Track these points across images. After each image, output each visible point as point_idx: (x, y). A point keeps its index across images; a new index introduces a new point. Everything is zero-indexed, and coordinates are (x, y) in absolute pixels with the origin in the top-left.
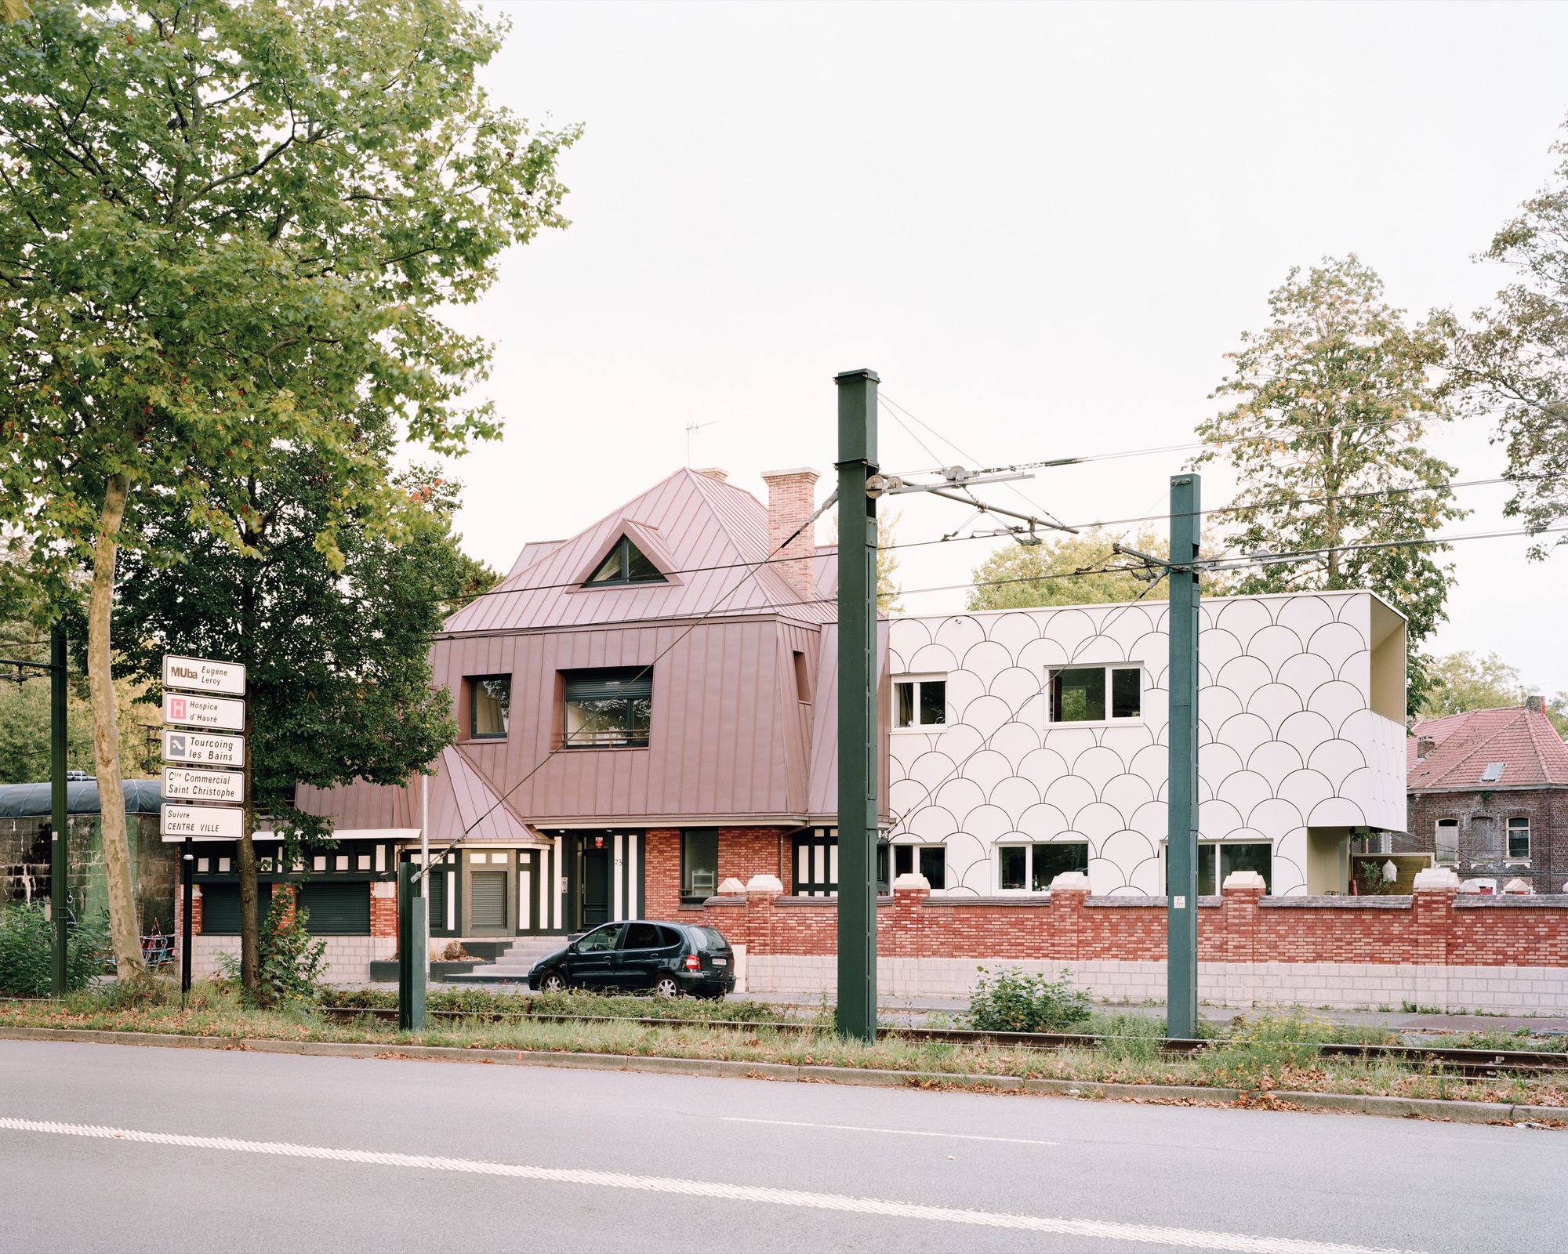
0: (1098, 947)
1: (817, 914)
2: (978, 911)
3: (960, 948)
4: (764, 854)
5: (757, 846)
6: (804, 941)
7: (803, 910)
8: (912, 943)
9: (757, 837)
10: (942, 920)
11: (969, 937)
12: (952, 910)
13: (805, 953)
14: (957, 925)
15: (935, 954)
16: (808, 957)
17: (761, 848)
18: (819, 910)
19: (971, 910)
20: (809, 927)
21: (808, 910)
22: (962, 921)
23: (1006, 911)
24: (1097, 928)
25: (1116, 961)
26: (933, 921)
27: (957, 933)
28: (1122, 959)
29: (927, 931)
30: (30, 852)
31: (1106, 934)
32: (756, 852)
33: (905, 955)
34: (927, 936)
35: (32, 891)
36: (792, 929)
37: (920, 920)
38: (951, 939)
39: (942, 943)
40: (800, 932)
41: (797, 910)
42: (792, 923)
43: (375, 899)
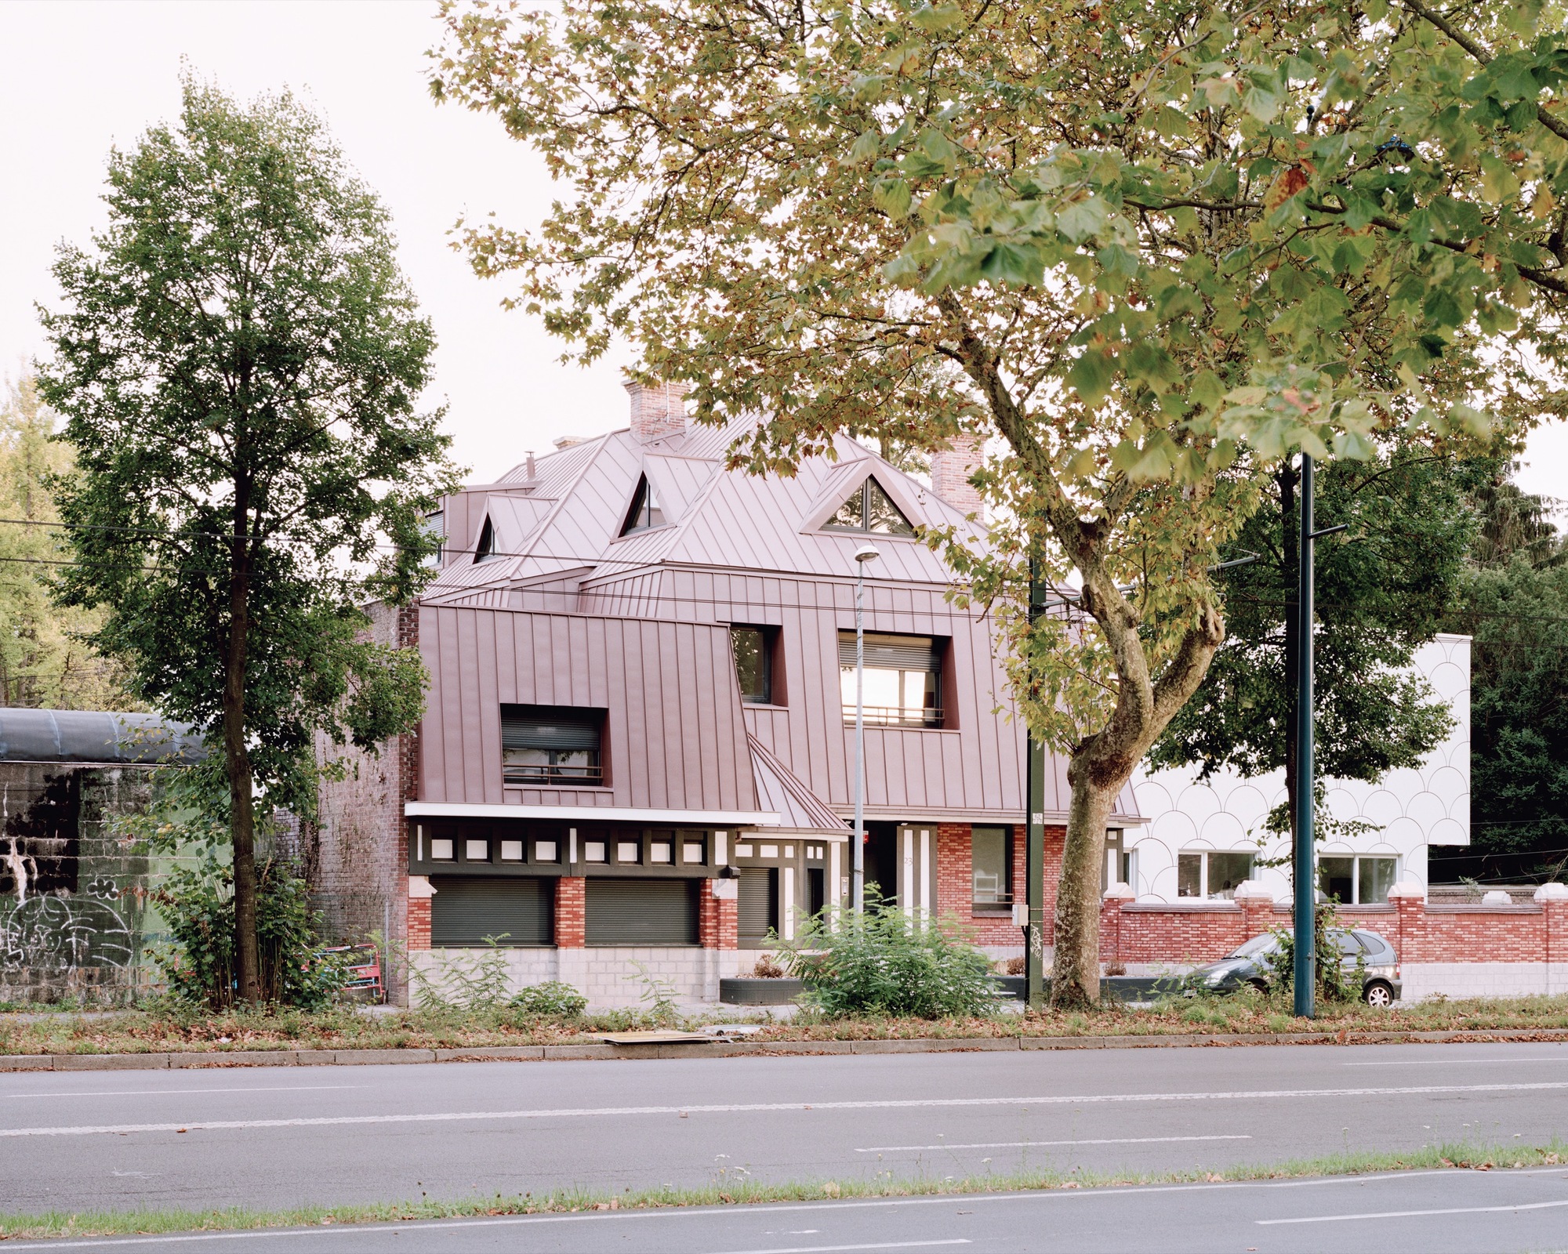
2: (1478, 918)
3: (1461, 953)
8: (1419, 949)
10: (1445, 927)
11: (1470, 943)
12: (1454, 918)
14: (1459, 932)
15: (1438, 959)
22: (1463, 927)
23: (1503, 918)
26: (1436, 928)
27: (1459, 939)
29: (1430, 938)
30: (25, 818)
33: (1411, 960)
34: (1430, 943)
35: (29, 882)
37: (1424, 927)
38: (1454, 945)
39: (1445, 949)
43: (717, 901)
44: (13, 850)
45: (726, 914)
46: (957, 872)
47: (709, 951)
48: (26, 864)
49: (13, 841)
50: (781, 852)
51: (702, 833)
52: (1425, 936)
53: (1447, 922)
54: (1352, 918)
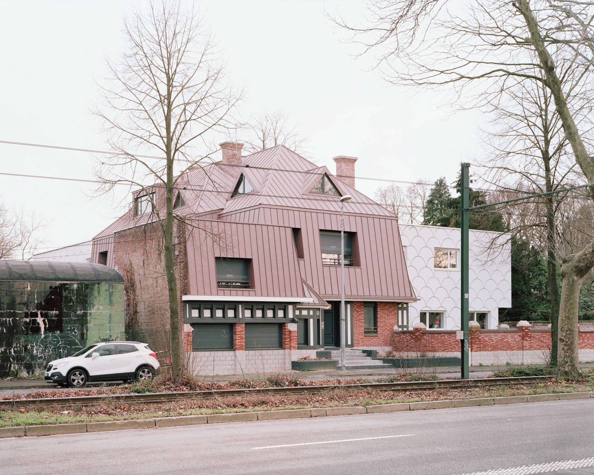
0: (584, 345)
1: (495, 336)
3: (543, 347)
4: (393, 313)
5: (391, 310)
6: (491, 346)
7: (490, 334)
8: (529, 345)
9: (391, 306)
10: (537, 337)
11: (546, 343)
12: (540, 334)
13: (491, 350)
14: (542, 339)
15: (535, 349)
16: (492, 352)
17: (392, 311)
18: (495, 334)
19: (546, 333)
20: (492, 340)
21: (492, 334)
22: (543, 337)
24: (583, 339)
25: (589, 349)
26: (534, 338)
27: (542, 341)
28: (590, 349)
29: (533, 341)
30: (43, 303)
31: (586, 341)
32: (390, 312)
33: (527, 350)
35: (45, 328)
36: (487, 341)
37: (530, 337)
38: (540, 343)
39: (537, 345)
40: (489, 342)
41: (488, 334)
42: (486, 339)
43: (290, 332)
44: (39, 315)
45: (293, 336)
46: (359, 319)
47: (287, 351)
48: (44, 321)
49: (39, 312)
50: (309, 313)
51: (284, 306)
52: (531, 340)
53: (538, 335)
54: (506, 334)
